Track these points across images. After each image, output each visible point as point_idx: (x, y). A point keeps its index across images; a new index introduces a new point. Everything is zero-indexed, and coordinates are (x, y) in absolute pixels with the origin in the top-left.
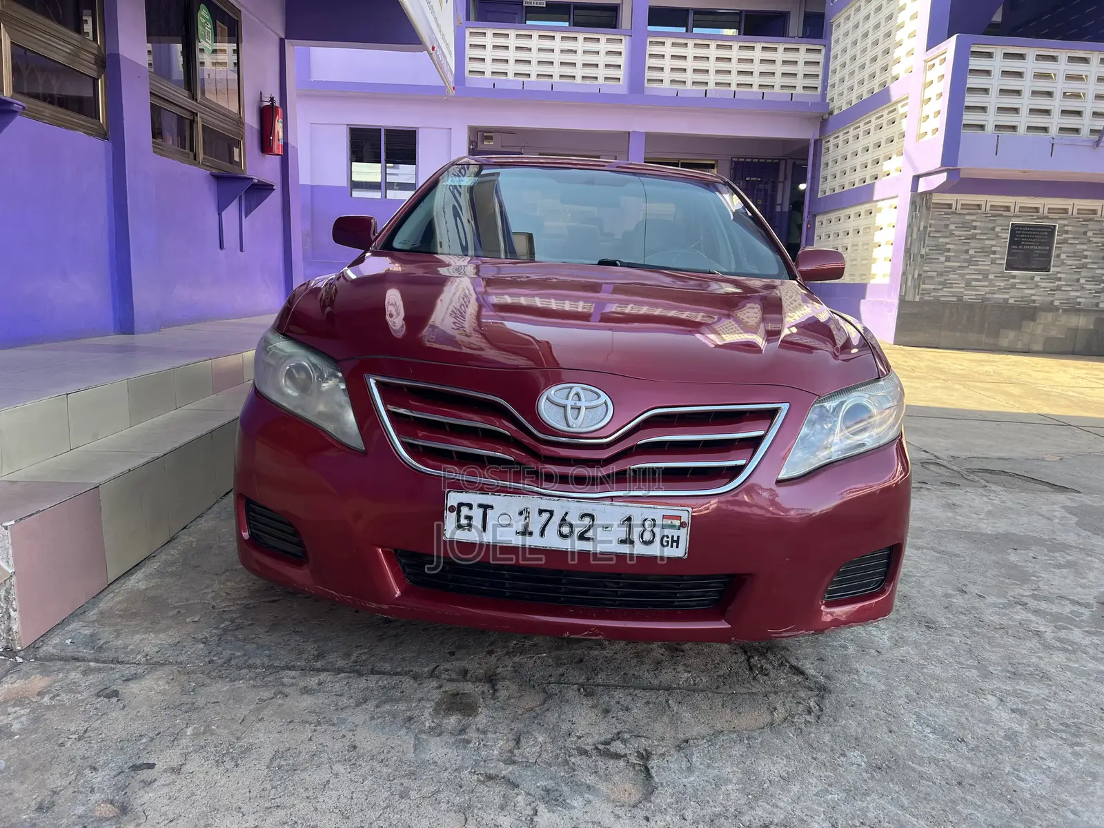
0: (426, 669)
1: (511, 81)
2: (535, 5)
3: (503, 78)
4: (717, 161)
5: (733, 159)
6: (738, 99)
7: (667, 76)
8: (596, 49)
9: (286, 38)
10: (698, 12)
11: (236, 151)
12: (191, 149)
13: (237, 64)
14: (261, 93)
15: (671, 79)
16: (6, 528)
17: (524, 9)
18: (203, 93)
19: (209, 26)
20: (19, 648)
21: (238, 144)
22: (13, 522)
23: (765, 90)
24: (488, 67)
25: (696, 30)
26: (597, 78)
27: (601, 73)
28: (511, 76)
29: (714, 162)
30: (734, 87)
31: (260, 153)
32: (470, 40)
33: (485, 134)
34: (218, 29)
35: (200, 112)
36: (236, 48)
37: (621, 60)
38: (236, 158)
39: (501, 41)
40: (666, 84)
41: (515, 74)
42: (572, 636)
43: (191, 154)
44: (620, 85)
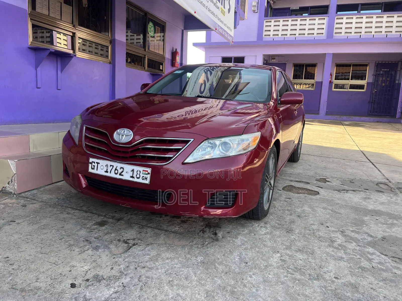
0: (104, 214)
1: (280, 37)
2: (295, 9)
3: (277, 36)
4: (369, 63)
5: (377, 62)
6: (375, 38)
7: (343, 31)
8: (314, 23)
9: (184, 30)
10: (363, 5)
11: (161, 66)
12: (144, 66)
13: (164, 40)
14: (173, 48)
15: (345, 32)
16: (15, 161)
17: (291, 10)
18: (149, 49)
19: (153, 28)
20: (16, 193)
21: (162, 64)
22: (17, 160)
23: (388, 34)
24: (271, 33)
25: (362, 12)
26: (314, 34)
27: (315, 32)
28: (280, 36)
29: (367, 64)
30: (373, 33)
31: (172, 67)
32: (265, 24)
33: (272, 57)
34: (156, 29)
35: (147, 55)
36: (163, 35)
37: (324, 26)
38: (161, 68)
39: (277, 23)
40: (343, 34)
41: (282, 35)
42: (122, 205)
43: (144, 68)
44: (323, 36)
